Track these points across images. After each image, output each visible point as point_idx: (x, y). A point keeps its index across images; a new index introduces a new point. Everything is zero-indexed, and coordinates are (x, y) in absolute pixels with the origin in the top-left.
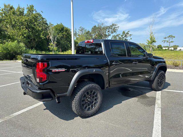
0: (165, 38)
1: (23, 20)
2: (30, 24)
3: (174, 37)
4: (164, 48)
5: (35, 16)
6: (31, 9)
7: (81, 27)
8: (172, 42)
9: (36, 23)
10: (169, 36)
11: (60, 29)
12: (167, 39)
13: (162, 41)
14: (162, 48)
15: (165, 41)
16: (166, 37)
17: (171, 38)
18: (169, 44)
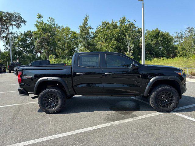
1: (115, 33)
2: (120, 35)
5: (125, 27)
6: (123, 21)
7: (189, 27)
9: (126, 34)
11: (155, 35)
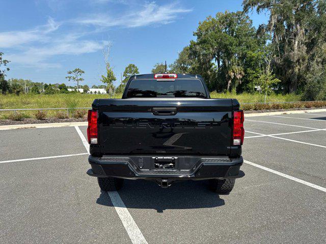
0: (70, 73)
3: (83, 72)
4: (70, 90)
8: (81, 79)
10: (76, 70)
12: (73, 75)
13: (66, 78)
14: (66, 89)
15: (70, 78)
16: (72, 71)
17: (79, 74)
18: (76, 82)
